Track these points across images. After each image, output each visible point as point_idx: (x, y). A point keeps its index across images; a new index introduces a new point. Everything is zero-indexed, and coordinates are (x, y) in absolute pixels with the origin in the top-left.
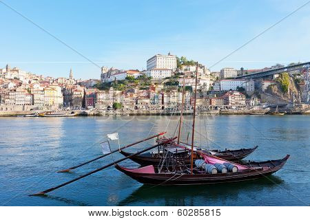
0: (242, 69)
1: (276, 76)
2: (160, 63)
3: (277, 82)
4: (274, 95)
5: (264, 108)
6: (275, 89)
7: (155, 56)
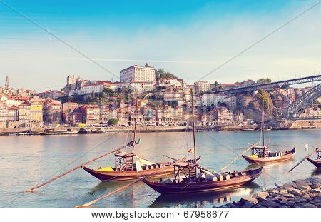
0: (216, 83)
1: (256, 92)
2: (139, 75)
3: (258, 98)
4: (255, 110)
5: (252, 124)
6: (257, 104)
7: (133, 67)
